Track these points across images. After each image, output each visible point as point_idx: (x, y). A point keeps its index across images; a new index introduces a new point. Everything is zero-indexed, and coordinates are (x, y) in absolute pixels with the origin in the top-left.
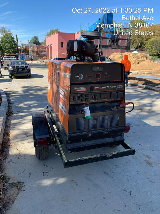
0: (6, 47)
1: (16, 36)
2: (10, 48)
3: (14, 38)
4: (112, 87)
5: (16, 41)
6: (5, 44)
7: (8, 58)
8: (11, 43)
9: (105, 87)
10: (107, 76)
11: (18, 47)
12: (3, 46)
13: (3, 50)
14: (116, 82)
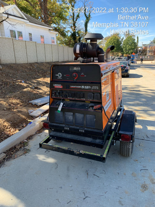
0: (126, 49)
1: (138, 38)
2: (130, 50)
3: (135, 40)
4: (87, 87)
5: (137, 43)
6: (126, 46)
7: (118, 58)
8: (132, 44)
9: (80, 87)
10: (84, 76)
11: (137, 48)
12: (124, 48)
13: (123, 51)
14: (92, 83)
